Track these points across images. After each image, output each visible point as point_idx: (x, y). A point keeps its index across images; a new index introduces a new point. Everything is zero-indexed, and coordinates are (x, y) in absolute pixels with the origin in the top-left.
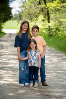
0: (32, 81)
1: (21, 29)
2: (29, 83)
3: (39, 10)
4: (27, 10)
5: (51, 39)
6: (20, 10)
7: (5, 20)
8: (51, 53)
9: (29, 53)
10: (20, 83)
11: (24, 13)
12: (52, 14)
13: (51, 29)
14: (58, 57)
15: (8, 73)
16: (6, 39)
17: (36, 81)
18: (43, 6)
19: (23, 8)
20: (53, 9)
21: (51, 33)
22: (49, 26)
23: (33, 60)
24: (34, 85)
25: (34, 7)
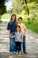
0: (18, 51)
1: (11, 19)
2: (16, 52)
3: (23, 7)
4: (15, 8)
5: (30, 25)
6: (12, 7)
7: (2, 14)
8: (29, 34)
9: (16, 33)
10: (10, 52)
11: (14, 10)
12: (30, 10)
13: (30, 19)
14: (33, 36)
15: (4, 46)
16: (3, 25)
17: (20, 51)
18: (25, 5)
19: (13, 7)
20: (31, 7)
21: (30, 22)
22: (29, 17)
23: (18, 38)
24: (19, 53)
25: (19, 6)
